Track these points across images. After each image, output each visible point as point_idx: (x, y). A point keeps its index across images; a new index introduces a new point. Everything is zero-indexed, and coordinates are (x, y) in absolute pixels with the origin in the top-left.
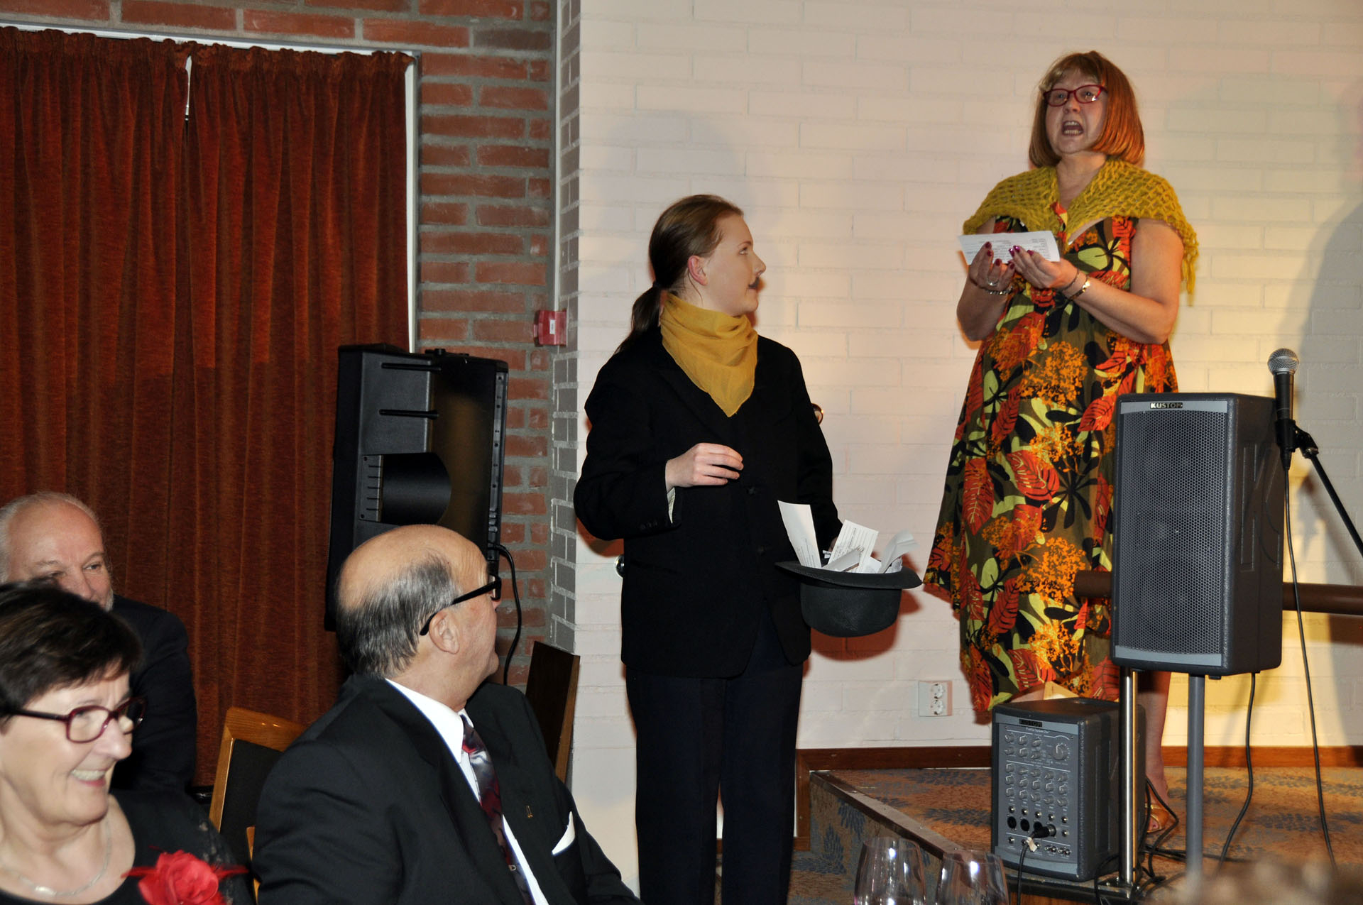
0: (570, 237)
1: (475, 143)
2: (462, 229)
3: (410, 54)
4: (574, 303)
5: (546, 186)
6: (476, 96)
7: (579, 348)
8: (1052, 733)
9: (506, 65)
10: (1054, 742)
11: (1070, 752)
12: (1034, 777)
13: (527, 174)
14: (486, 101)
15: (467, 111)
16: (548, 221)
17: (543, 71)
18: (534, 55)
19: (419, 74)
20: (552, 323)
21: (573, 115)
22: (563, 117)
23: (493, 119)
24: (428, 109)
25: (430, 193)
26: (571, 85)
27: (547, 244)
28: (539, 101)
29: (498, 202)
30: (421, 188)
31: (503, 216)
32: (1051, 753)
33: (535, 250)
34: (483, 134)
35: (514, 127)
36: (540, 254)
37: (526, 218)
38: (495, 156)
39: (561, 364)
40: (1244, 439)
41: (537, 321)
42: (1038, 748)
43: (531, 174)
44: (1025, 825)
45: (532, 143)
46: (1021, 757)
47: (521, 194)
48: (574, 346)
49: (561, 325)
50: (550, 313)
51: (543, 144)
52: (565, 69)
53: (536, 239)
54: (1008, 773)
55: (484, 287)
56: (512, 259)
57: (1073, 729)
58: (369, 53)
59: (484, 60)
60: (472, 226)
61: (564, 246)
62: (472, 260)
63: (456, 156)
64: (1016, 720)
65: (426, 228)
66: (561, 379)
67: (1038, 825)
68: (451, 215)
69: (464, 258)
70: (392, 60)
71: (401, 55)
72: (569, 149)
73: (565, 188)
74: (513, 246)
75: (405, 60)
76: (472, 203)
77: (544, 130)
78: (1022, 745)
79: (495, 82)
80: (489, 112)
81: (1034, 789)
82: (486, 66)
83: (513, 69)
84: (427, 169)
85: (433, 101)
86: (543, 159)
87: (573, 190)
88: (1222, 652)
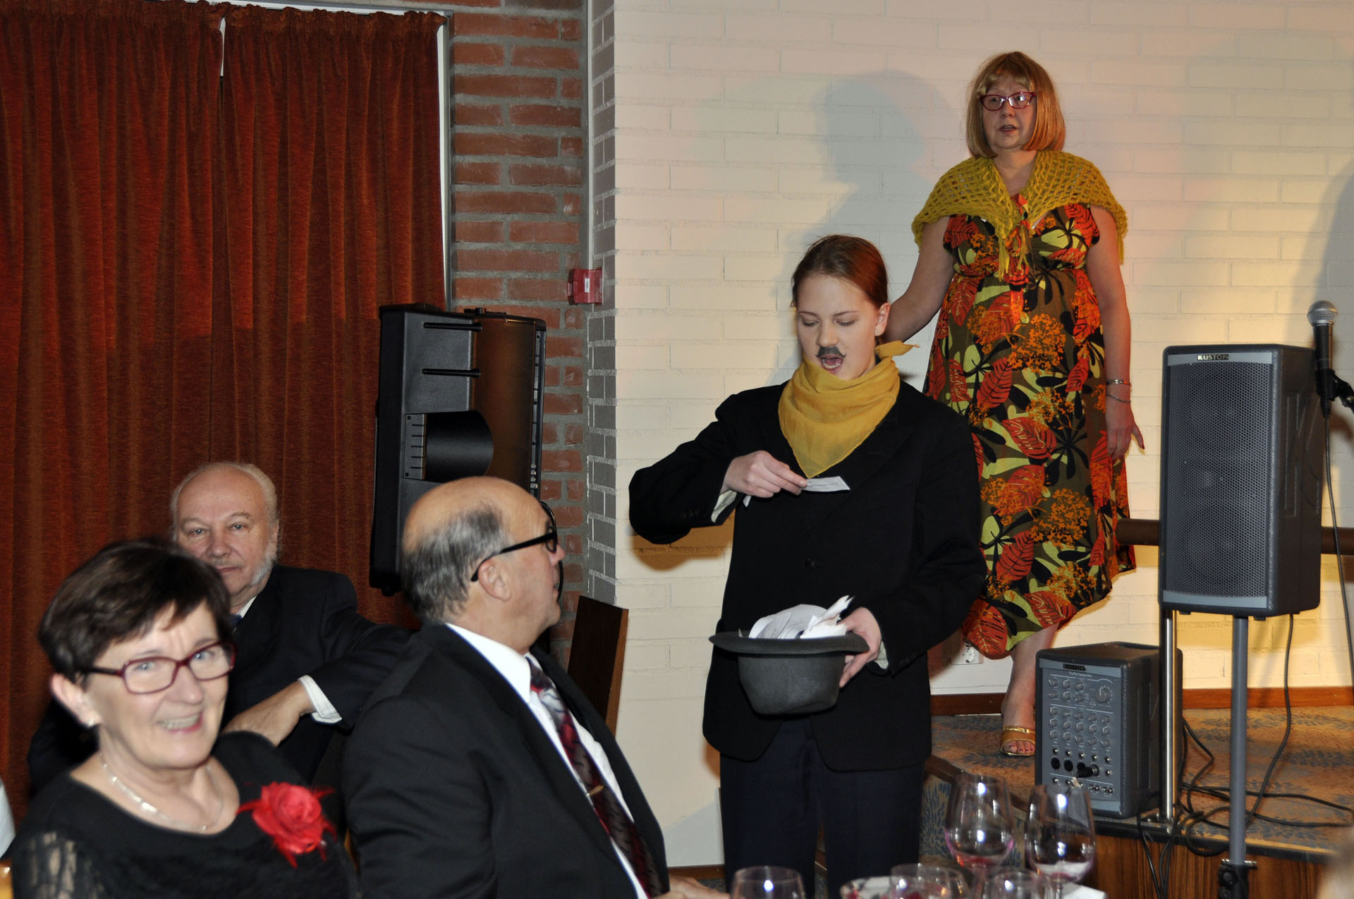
0: (604, 196)
1: (507, 103)
2: (496, 188)
3: (442, 14)
4: (611, 262)
5: (579, 145)
6: (508, 55)
7: (617, 306)
8: (1096, 676)
9: (537, 24)
10: (1096, 686)
11: (1114, 694)
12: (1077, 720)
13: (559, 133)
14: (518, 59)
15: (498, 71)
16: (581, 180)
17: (575, 30)
18: (564, 14)
19: (450, 33)
20: (587, 281)
21: (608, 74)
22: (595, 75)
23: (525, 79)
24: (460, 69)
25: (463, 153)
26: (605, 44)
27: (580, 204)
28: (570, 60)
29: (530, 161)
30: (454, 148)
31: (536, 176)
32: (1094, 696)
33: (568, 209)
34: (513, 93)
35: (546, 87)
36: (573, 213)
37: (559, 177)
38: (528, 116)
39: (596, 323)
41: (571, 280)
42: (1082, 692)
43: (563, 134)
44: (1069, 766)
45: (564, 102)
46: (1064, 701)
47: (554, 154)
48: (611, 303)
49: (596, 284)
50: (585, 272)
51: (575, 103)
52: (597, 29)
53: (569, 198)
54: (1051, 715)
55: (519, 246)
56: (546, 218)
57: (1116, 672)
58: (401, 13)
59: (515, 19)
60: (505, 185)
61: (598, 205)
62: (506, 220)
63: (489, 116)
64: (1060, 665)
65: (460, 188)
66: (596, 336)
67: (1081, 766)
68: (485, 175)
69: (498, 217)
70: (425, 21)
71: (433, 15)
72: (602, 108)
73: (598, 147)
74: (546, 205)
75: (437, 20)
76: (505, 162)
77: (576, 89)
78: (1065, 689)
79: (525, 41)
80: (521, 71)
81: (1077, 731)
82: (517, 25)
83: (544, 28)
84: (460, 129)
85: (465, 61)
86: (575, 118)
87: (608, 149)
88: (1267, 595)
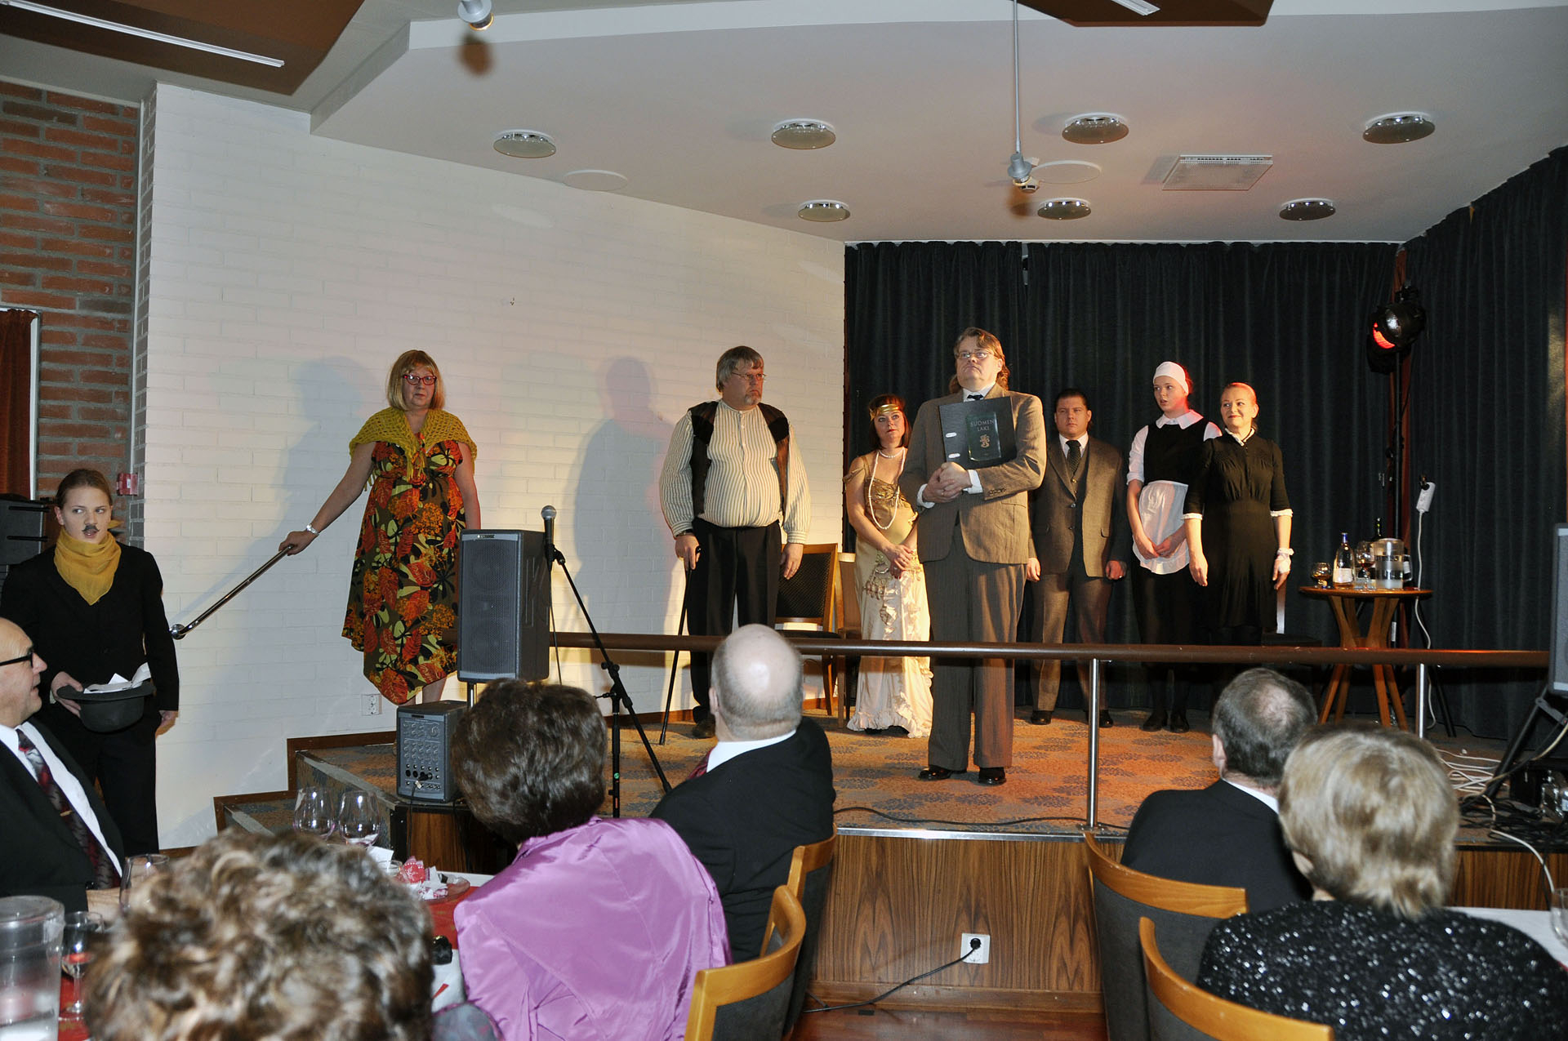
0: (140, 428)
1: (78, 369)
2: (69, 422)
3: (34, 312)
4: (142, 469)
5: (127, 396)
6: (80, 339)
7: (145, 497)
8: (430, 721)
9: (101, 322)
10: (431, 726)
11: (440, 731)
12: (420, 747)
13: (114, 388)
14: (86, 343)
15: (73, 348)
16: (128, 418)
17: (126, 326)
18: (120, 316)
19: (41, 324)
20: (129, 481)
21: (144, 354)
22: (137, 355)
23: (90, 354)
24: (45, 346)
25: (46, 398)
26: (143, 336)
27: (126, 432)
28: (123, 344)
29: (93, 405)
30: (40, 395)
31: (97, 414)
32: (429, 732)
33: (119, 435)
34: (83, 362)
35: (105, 360)
36: (121, 439)
37: (113, 416)
38: (90, 377)
39: (134, 507)
40: (527, 554)
41: (118, 480)
42: (422, 730)
43: (116, 389)
44: (415, 774)
45: (118, 370)
46: (413, 736)
47: (110, 401)
48: (142, 496)
49: (135, 483)
50: (127, 475)
51: (125, 371)
52: (139, 326)
53: (118, 429)
54: (405, 745)
55: (83, 458)
56: (103, 441)
57: (441, 718)
58: (5, 310)
59: (85, 317)
60: (75, 420)
61: (137, 434)
62: (75, 442)
63: (65, 376)
64: (410, 715)
65: (43, 420)
66: (134, 516)
67: (422, 774)
68: (62, 413)
69: (70, 439)
70: (22, 315)
71: (27, 312)
72: (140, 375)
73: (138, 398)
74: (104, 433)
75: (31, 316)
76: (75, 405)
77: (126, 362)
78: (413, 729)
79: (93, 331)
80: (88, 350)
81: (420, 754)
82: (86, 322)
83: (105, 324)
84: (44, 384)
85: (50, 341)
86: (125, 379)
87: (142, 400)
